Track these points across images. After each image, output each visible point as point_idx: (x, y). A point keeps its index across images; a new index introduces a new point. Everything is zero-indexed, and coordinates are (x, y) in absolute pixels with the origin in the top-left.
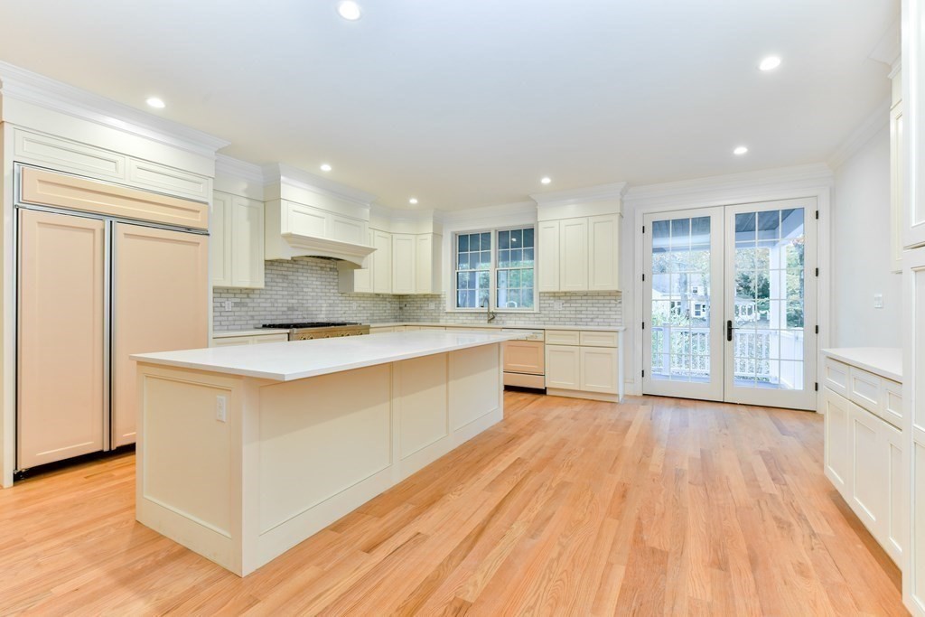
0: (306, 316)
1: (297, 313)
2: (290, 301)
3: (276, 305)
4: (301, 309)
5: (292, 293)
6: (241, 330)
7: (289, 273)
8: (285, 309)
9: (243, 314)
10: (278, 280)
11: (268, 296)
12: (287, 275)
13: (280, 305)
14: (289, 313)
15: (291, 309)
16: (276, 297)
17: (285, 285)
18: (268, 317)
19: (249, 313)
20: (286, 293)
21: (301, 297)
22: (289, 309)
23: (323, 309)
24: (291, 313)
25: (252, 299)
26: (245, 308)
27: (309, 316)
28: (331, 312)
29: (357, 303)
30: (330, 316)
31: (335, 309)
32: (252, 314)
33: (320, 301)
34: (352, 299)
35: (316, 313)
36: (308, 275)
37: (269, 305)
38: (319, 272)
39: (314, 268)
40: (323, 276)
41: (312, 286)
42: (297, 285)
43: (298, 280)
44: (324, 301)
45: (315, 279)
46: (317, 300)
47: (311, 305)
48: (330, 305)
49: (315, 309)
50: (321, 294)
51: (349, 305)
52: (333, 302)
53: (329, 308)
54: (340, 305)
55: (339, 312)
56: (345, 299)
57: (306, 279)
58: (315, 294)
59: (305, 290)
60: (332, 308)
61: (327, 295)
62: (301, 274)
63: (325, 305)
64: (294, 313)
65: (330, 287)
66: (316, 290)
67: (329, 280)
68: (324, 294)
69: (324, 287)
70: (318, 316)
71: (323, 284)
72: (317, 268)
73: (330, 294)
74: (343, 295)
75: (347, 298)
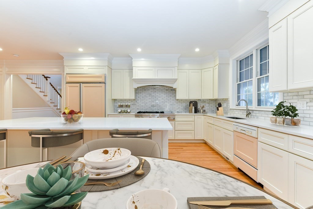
0: (159, 109)
2: (152, 103)
3: (147, 105)
4: (157, 106)
5: (153, 100)
8: (150, 106)
9: (135, 107)
10: (147, 96)
11: (143, 102)
12: (151, 94)
13: (148, 105)
15: (153, 106)
16: (147, 102)
19: (137, 107)
20: (151, 100)
21: (157, 102)
22: (152, 106)
24: (152, 107)
25: (138, 102)
26: (135, 106)
27: (161, 109)
28: (171, 108)
29: (186, 104)
30: (171, 109)
31: (174, 106)
32: (138, 107)
33: (166, 103)
34: (183, 102)
35: (164, 108)
36: (160, 93)
37: (144, 105)
38: (165, 92)
39: (163, 90)
40: (167, 93)
41: (162, 97)
42: (155, 97)
43: (156, 95)
44: (168, 103)
45: (164, 94)
46: (165, 103)
47: (161, 105)
48: (171, 105)
49: (163, 106)
50: (166, 100)
51: (181, 105)
52: (172, 103)
53: (170, 106)
54: (176, 105)
55: (176, 108)
56: (179, 102)
57: (159, 94)
58: (163, 100)
59: (158, 99)
60: (172, 106)
61: (169, 100)
62: (157, 93)
63: (168, 105)
64: (154, 107)
65: (171, 97)
66: (164, 99)
67: (171, 94)
68: (168, 100)
69: (168, 97)
70: (165, 109)
71: (167, 96)
72: (165, 90)
73: (171, 100)
74: (178, 100)
75: (180, 102)
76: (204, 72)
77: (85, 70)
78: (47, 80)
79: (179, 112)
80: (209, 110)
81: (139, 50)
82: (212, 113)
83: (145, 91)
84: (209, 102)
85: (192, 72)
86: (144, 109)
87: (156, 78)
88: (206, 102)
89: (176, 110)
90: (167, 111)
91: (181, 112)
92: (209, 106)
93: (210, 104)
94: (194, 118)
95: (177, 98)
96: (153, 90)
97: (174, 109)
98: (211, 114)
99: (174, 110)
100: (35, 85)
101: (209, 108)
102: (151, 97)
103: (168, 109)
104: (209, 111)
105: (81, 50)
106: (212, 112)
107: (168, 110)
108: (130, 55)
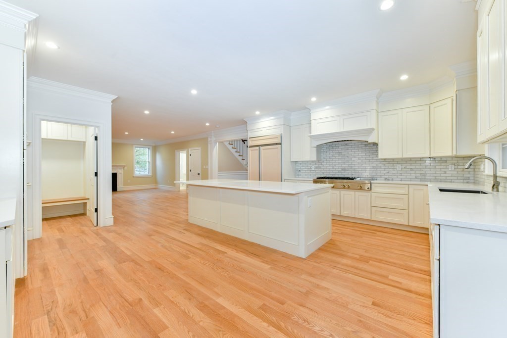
0: (354, 174)
1: (348, 172)
2: (343, 166)
3: (335, 168)
4: (351, 170)
5: (344, 161)
6: (308, 178)
7: (342, 151)
8: (341, 170)
9: (319, 171)
10: (335, 155)
11: (331, 164)
12: (341, 152)
13: (337, 168)
14: (342, 171)
15: (344, 169)
16: (335, 164)
17: (340, 157)
18: (331, 173)
19: (322, 171)
20: (341, 161)
21: (350, 163)
22: (342, 169)
23: (368, 170)
24: (343, 171)
25: (324, 165)
26: (320, 169)
27: (357, 174)
28: (374, 172)
29: (402, 166)
30: (373, 174)
31: (378, 170)
32: (324, 172)
33: (364, 165)
34: (396, 162)
35: (361, 172)
36: (355, 150)
37: (331, 168)
38: (364, 148)
39: (359, 146)
40: (367, 150)
41: (358, 157)
42: (348, 157)
43: (348, 154)
44: (368, 165)
45: (361, 152)
46: (362, 164)
47: (357, 167)
48: (373, 167)
49: (361, 170)
50: (365, 161)
51: (393, 167)
52: (376, 165)
53: (372, 169)
54: (383, 167)
55: (382, 172)
56: (388, 163)
57: (353, 153)
58: (361, 161)
59: (353, 159)
60: (376, 169)
61: (370, 161)
62: (350, 151)
63: (369, 167)
64: (346, 172)
65: (373, 156)
66: (362, 159)
67: (373, 152)
68: (368, 161)
69: (368, 156)
70: (363, 174)
71: (367, 154)
72: (362, 146)
73: (373, 161)
74: (386, 160)
75: (390, 162)
76: (435, 107)
77: (263, 132)
78: (244, 143)
79: (389, 180)
80: (458, 177)
81: (314, 99)
82: (463, 182)
83: (333, 148)
84: (456, 162)
85: (408, 112)
86: (332, 173)
87: (342, 130)
88: (448, 162)
89: (383, 177)
90: (367, 176)
91: (392, 180)
92: (457, 170)
93: (458, 165)
94: (407, 189)
95: (380, 156)
96: (344, 147)
97: (378, 174)
98: (462, 184)
99: (379, 176)
100: (235, 150)
101: (456, 172)
102: (341, 157)
103: (368, 174)
104: (456, 178)
105: (258, 113)
106: (465, 181)
107: (369, 176)
108: (307, 107)
